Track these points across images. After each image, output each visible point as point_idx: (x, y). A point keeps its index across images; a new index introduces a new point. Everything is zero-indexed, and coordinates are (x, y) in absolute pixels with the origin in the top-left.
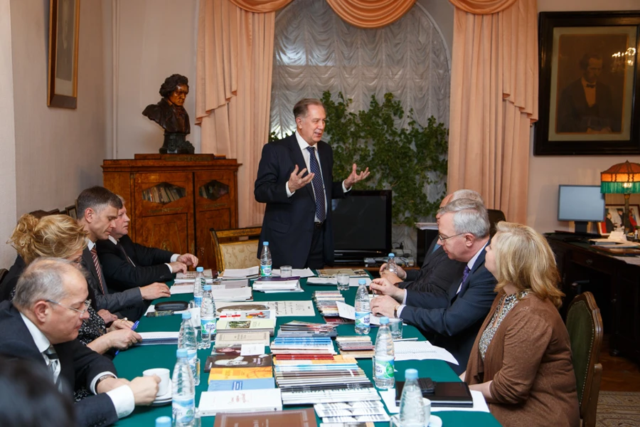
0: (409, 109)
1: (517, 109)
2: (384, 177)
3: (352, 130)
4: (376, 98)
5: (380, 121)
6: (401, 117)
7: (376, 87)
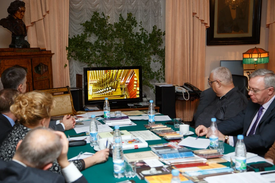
0: (140, 21)
1: (200, 21)
2: (128, 59)
3: (110, 33)
4: (122, 16)
5: (125, 28)
6: (136, 26)
7: (122, 10)
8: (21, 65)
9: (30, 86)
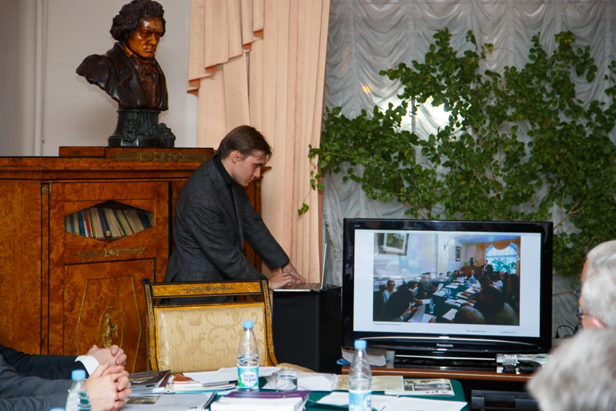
0: (607, 62)
2: (553, 195)
3: (492, 103)
4: (541, 42)
6: (590, 79)
7: (541, 21)
8: (127, 202)
9: (159, 268)
